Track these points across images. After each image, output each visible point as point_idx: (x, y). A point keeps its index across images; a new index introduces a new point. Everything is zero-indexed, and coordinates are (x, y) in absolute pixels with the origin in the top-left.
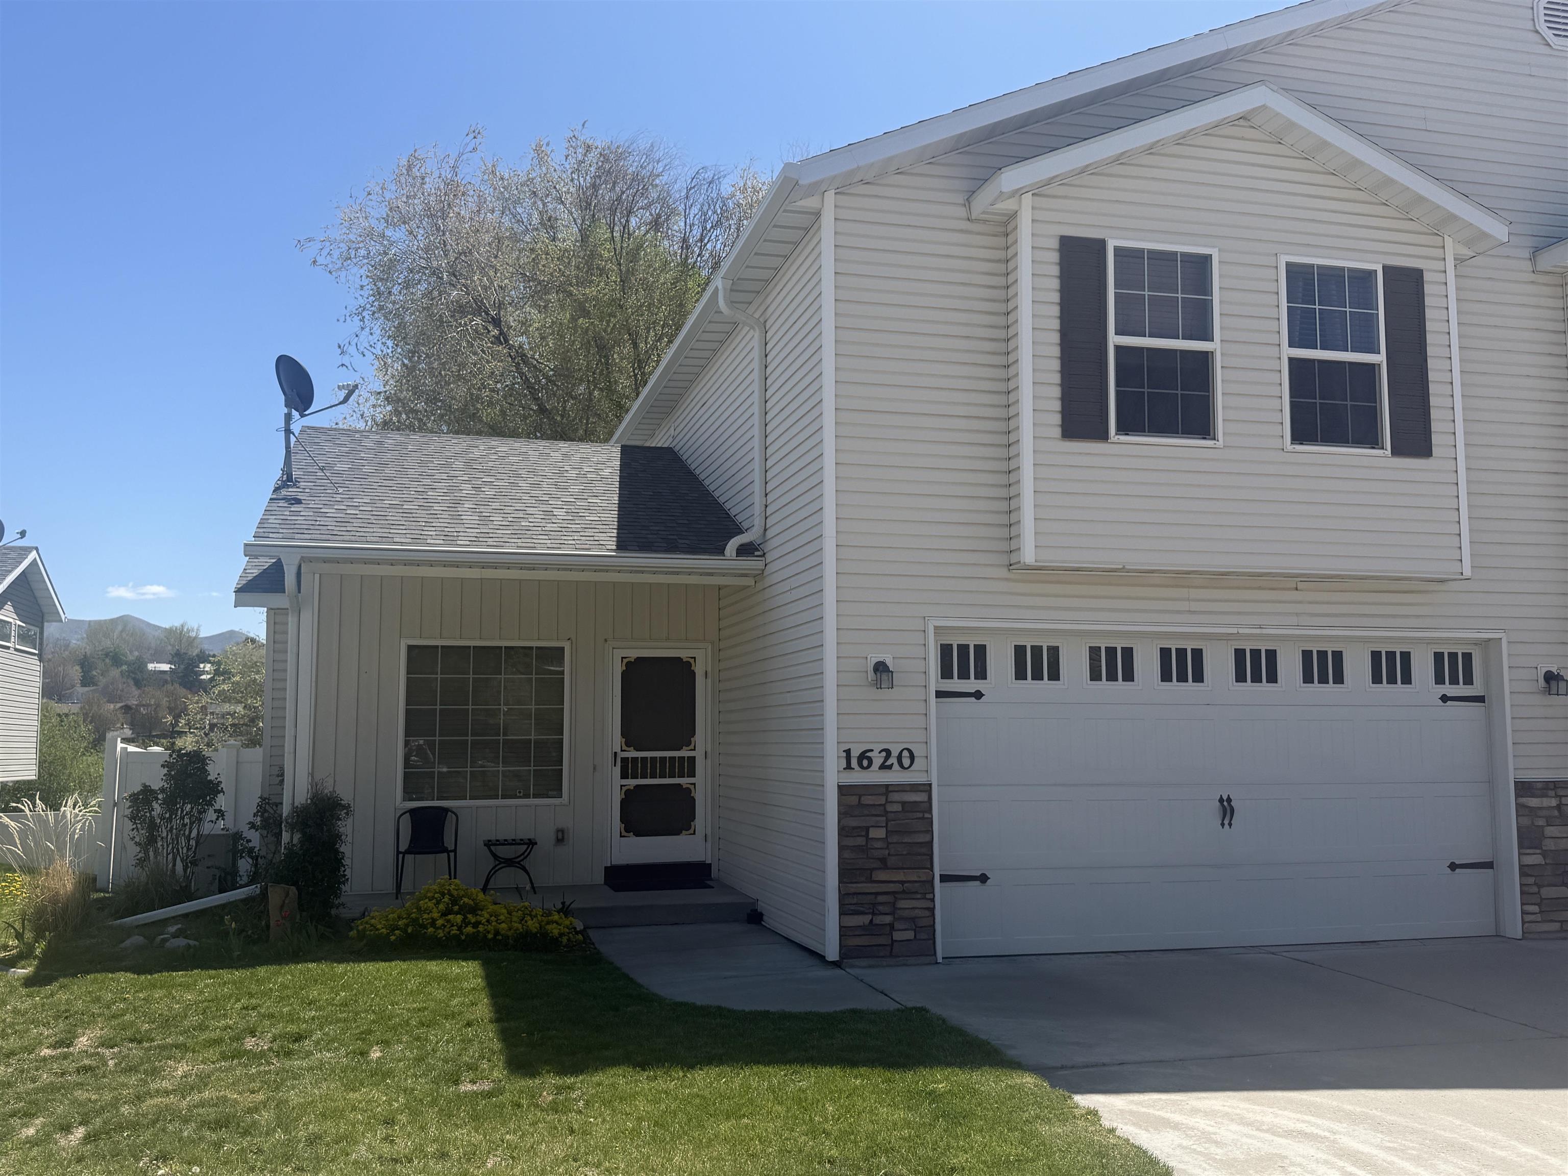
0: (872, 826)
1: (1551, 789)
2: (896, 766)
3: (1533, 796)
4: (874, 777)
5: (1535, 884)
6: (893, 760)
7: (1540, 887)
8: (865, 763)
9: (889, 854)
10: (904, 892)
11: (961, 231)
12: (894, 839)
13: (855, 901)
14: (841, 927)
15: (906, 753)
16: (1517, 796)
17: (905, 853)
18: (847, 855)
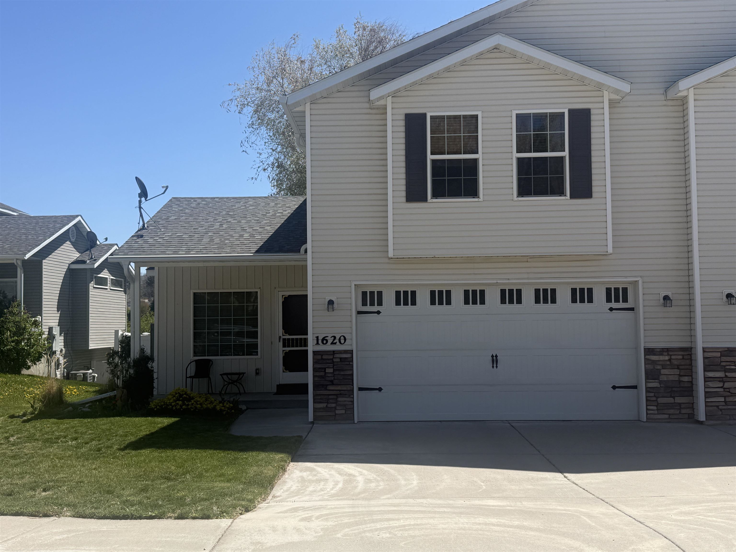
0: (327, 368)
1: (665, 352)
2: (338, 343)
3: (655, 355)
4: (329, 347)
5: (654, 396)
6: (337, 341)
7: (657, 398)
8: (325, 342)
9: (334, 379)
10: (341, 394)
11: (367, 114)
12: (337, 373)
13: (320, 398)
14: (314, 408)
15: (342, 338)
16: (645, 355)
17: (341, 378)
18: (316, 379)
